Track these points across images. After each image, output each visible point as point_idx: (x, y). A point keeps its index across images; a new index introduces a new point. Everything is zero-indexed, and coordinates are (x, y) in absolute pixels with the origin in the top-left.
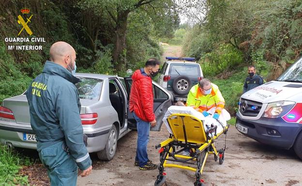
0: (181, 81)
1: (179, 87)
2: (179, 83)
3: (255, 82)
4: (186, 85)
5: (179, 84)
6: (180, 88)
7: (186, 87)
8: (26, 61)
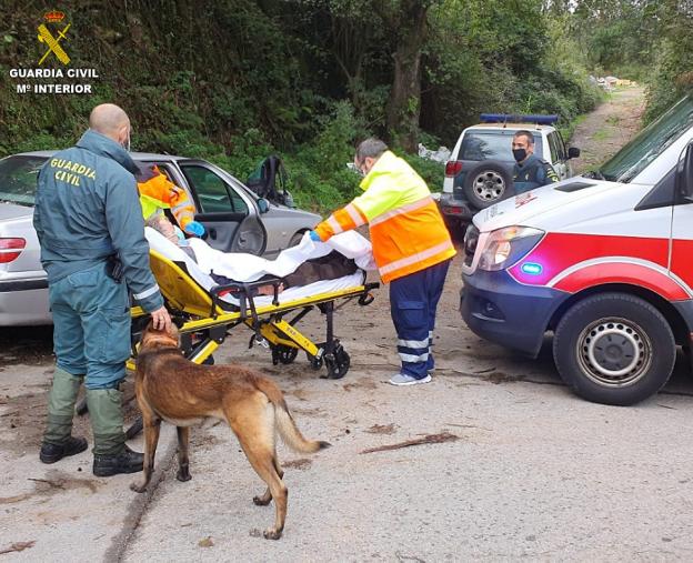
0: (485, 175)
1: (480, 190)
2: (480, 180)
3: (527, 177)
4: (500, 185)
5: (479, 184)
6: (484, 193)
7: (498, 192)
8: (161, 130)
